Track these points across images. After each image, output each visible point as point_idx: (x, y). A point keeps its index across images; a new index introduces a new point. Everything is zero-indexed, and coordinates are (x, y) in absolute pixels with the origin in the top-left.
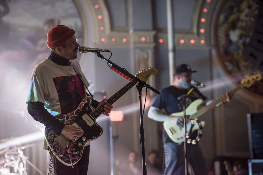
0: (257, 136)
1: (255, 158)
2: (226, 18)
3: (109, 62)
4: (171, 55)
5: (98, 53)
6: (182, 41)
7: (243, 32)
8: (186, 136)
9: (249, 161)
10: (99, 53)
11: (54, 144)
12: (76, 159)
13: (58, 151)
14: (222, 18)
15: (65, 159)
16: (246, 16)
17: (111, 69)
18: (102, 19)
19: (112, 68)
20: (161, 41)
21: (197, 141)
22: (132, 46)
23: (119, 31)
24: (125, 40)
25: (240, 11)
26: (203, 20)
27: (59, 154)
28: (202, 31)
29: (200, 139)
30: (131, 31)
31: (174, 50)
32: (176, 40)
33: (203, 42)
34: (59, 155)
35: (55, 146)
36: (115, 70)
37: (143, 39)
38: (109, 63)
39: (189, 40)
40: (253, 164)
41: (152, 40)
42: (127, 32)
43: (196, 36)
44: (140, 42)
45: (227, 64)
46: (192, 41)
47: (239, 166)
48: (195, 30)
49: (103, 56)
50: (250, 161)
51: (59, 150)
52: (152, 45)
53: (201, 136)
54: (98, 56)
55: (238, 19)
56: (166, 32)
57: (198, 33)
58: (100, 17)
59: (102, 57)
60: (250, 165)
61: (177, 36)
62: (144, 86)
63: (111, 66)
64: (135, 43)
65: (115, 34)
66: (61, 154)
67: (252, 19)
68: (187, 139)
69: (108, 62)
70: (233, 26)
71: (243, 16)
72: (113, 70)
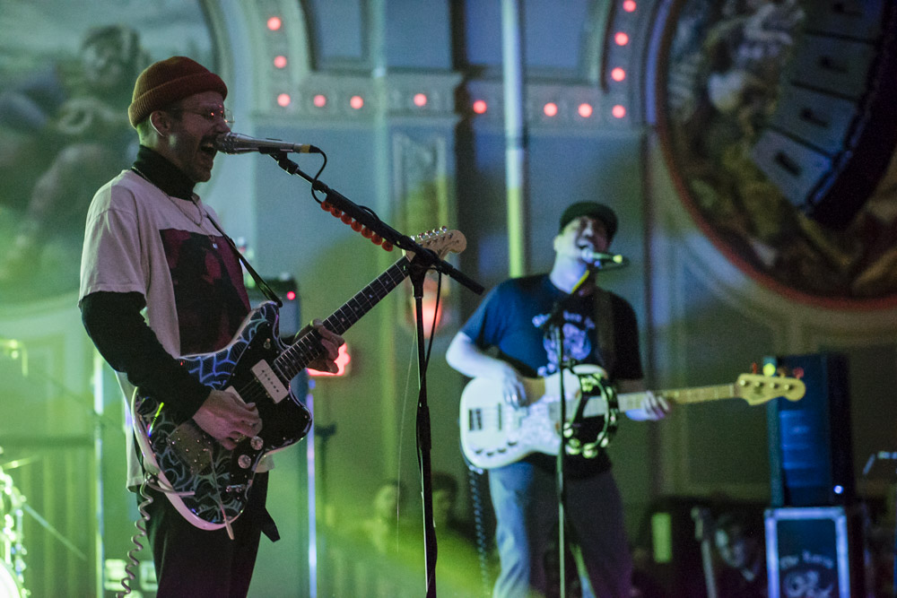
0: (797, 430)
1: (788, 502)
2: (700, 32)
3: (317, 185)
4: (513, 157)
5: (280, 154)
6: (550, 110)
7: (755, 82)
8: (563, 430)
9: (767, 512)
10: (285, 154)
11: (167, 451)
12: (234, 508)
13: (179, 479)
14: (684, 32)
15: (200, 508)
16: (766, 26)
17: (324, 209)
18: (282, 28)
19: (325, 206)
20: (480, 107)
21: (598, 448)
22: (380, 122)
23: (339, 73)
24: (357, 103)
25: (744, 10)
26: (622, 39)
27: (183, 487)
28: (618, 75)
29: (610, 441)
30: (379, 73)
31: (525, 141)
32: (530, 105)
33: (619, 112)
34: (180, 490)
35: (171, 461)
36: (336, 214)
37: (420, 100)
38: (317, 190)
39: (574, 105)
40: (781, 525)
41: (450, 103)
42: (367, 74)
43: (596, 92)
44: (408, 111)
45: (700, 187)
46: (585, 110)
47: (736, 530)
48: (594, 73)
49: (297, 166)
50: (772, 516)
51: (181, 476)
52: (451, 122)
53: (612, 430)
54: (280, 164)
55: (738, 38)
56: (499, 78)
57: (605, 83)
58: (274, 24)
59: (293, 168)
60: (771, 525)
61: (533, 90)
62: (433, 266)
63: (323, 200)
64: (392, 113)
65: (323, 80)
66: (187, 489)
67: (785, 38)
68: (565, 441)
69: (313, 187)
70: (722, 61)
71: (753, 28)
72: (330, 212)
